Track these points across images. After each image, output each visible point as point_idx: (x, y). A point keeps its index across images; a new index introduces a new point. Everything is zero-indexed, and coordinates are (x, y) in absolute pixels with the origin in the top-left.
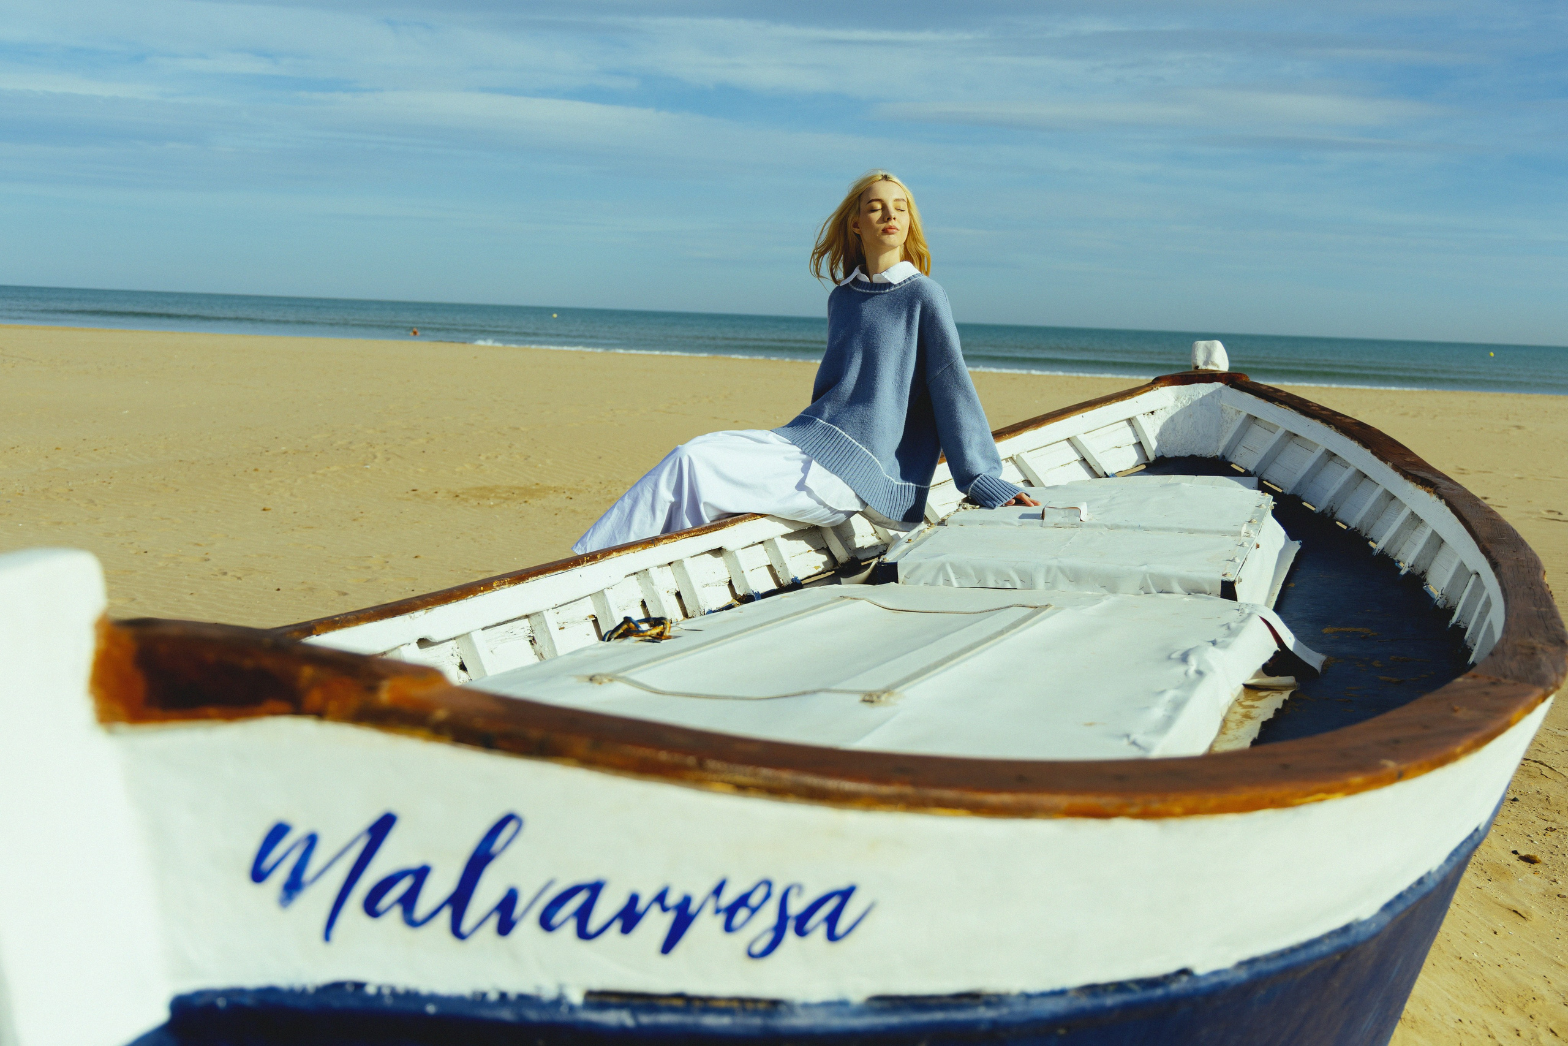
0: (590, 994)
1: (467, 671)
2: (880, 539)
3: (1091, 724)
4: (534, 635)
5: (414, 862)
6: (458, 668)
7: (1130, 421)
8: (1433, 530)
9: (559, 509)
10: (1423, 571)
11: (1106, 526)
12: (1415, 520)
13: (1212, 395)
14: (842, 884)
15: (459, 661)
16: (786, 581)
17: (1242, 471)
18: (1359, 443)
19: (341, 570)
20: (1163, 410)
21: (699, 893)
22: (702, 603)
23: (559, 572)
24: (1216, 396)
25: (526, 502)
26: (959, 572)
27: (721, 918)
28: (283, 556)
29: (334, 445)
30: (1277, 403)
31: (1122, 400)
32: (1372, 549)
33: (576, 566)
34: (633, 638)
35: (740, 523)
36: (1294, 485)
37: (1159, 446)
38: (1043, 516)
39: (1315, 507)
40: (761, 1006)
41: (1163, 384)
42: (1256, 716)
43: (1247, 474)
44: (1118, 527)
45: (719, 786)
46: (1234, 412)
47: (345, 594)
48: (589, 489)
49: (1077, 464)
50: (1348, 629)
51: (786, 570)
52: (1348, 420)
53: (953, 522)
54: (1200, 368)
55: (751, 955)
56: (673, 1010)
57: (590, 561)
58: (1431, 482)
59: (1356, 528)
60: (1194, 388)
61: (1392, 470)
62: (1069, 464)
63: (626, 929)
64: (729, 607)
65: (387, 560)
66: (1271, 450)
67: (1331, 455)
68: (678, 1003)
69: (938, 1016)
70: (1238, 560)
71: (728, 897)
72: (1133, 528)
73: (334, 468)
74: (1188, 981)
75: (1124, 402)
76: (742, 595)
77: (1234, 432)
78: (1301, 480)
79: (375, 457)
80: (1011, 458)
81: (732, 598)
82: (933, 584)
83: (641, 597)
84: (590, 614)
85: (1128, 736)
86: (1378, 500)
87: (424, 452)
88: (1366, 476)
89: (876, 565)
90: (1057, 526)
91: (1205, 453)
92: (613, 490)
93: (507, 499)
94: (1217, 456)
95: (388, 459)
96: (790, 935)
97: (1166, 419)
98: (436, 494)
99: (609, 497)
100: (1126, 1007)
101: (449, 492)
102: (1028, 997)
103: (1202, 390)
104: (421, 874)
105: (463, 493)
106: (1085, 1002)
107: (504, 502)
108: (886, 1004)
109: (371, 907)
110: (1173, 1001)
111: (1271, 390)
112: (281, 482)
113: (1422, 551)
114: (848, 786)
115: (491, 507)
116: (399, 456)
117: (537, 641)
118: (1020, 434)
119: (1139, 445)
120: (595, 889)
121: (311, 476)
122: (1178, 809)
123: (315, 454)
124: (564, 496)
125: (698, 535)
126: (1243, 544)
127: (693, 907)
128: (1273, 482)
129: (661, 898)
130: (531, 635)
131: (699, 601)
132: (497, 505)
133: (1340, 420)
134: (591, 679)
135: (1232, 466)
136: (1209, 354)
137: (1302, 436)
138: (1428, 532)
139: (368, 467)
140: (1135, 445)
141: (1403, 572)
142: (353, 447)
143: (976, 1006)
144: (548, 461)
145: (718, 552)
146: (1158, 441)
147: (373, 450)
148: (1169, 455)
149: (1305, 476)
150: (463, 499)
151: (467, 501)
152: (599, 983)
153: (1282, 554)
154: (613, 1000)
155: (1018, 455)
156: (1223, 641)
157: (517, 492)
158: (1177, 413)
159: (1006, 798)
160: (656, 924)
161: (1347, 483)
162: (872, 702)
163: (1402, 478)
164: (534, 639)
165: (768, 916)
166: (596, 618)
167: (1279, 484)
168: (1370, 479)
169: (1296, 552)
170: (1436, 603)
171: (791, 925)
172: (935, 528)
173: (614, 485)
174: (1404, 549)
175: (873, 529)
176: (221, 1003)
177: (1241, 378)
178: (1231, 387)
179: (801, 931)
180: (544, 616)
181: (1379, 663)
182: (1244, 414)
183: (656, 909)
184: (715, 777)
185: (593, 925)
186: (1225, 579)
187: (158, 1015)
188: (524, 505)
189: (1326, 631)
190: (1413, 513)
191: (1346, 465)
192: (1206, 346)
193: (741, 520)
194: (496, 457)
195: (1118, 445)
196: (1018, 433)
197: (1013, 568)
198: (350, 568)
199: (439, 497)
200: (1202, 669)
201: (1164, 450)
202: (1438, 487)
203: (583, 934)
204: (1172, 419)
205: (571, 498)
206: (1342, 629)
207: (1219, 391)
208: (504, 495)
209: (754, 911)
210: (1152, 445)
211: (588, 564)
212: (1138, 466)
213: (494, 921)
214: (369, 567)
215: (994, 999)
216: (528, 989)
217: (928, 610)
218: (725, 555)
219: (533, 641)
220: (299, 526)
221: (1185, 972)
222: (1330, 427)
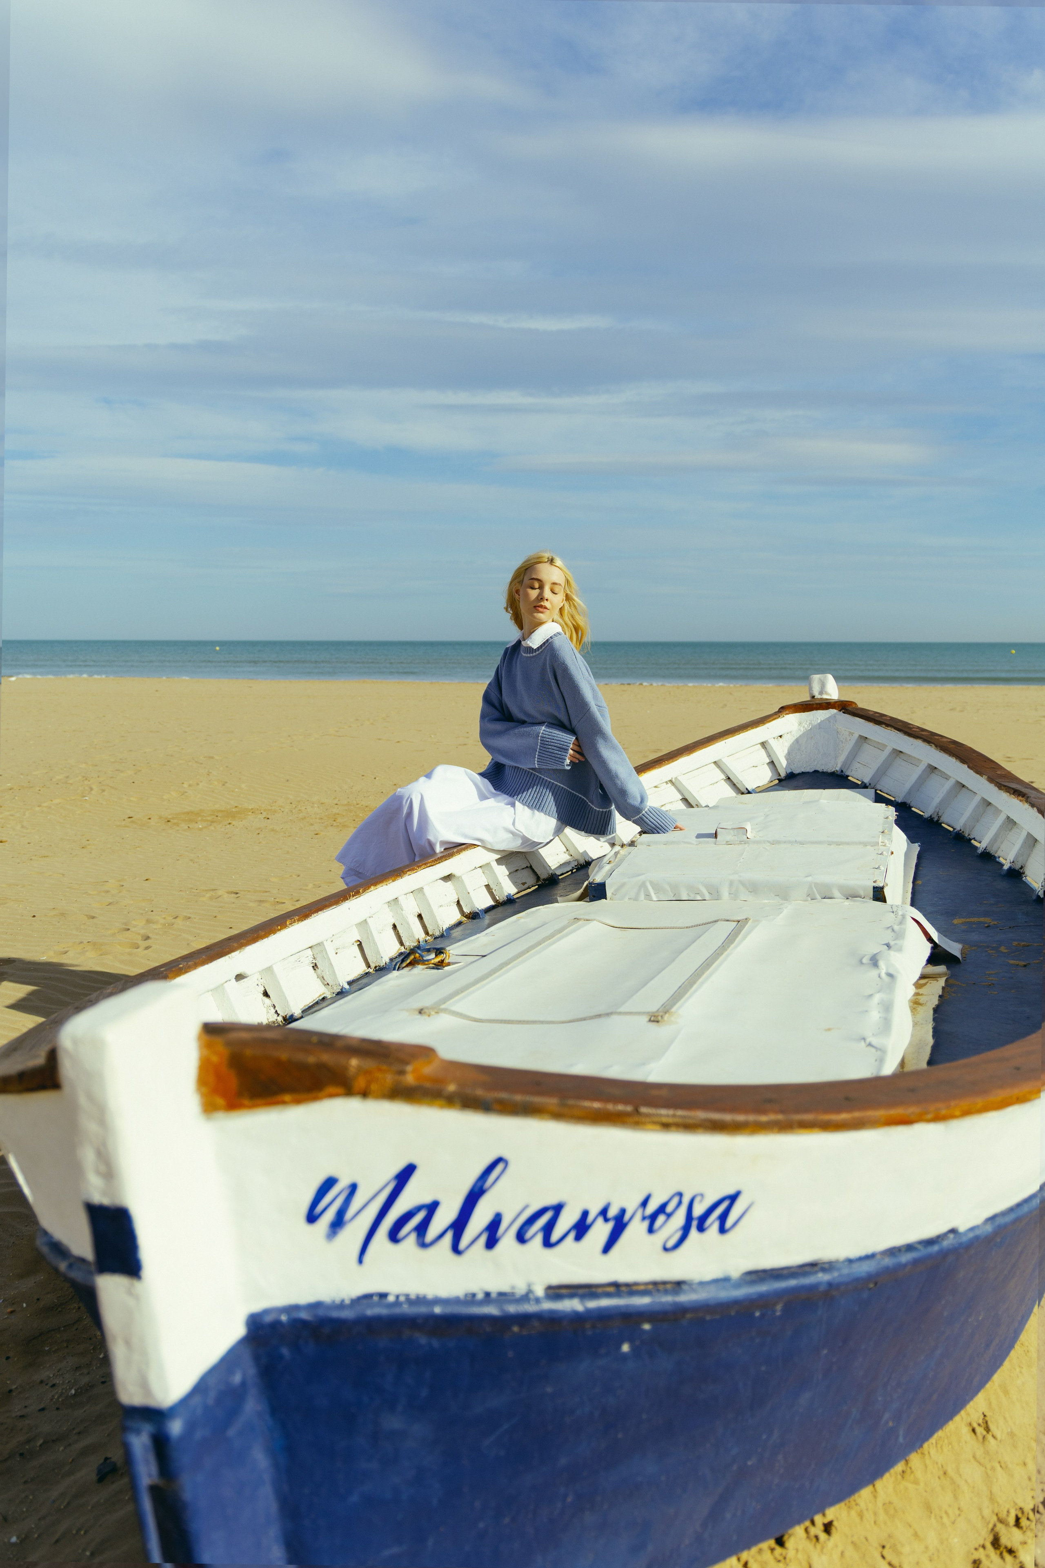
0: (549, 1288)
1: (269, 997)
2: (571, 856)
3: (829, 1029)
4: (316, 962)
5: (428, 1199)
6: (262, 995)
7: (763, 744)
8: (1028, 832)
9: (259, 829)
10: (1022, 866)
11: (769, 842)
12: (1010, 823)
13: (828, 719)
14: (731, 1191)
15: (263, 989)
16: (501, 898)
17: (860, 783)
18: (956, 759)
19: (84, 896)
20: (789, 733)
21: (631, 1205)
22: (440, 923)
23: (333, 907)
24: (832, 721)
25: (230, 824)
26: (657, 888)
27: (646, 1224)
28: (29, 885)
29: (54, 780)
30: (884, 726)
31: (756, 727)
32: (976, 848)
33: (345, 901)
34: (420, 967)
35: (464, 852)
36: (904, 794)
37: (788, 764)
38: (716, 835)
39: (924, 813)
40: (669, 1286)
41: (787, 712)
42: (924, 1003)
43: (864, 786)
44: (778, 842)
45: (650, 1126)
46: (848, 733)
47: (93, 917)
48: (282, 809)
49: (723, 782)
50: (972, 920)
51: (501, 888)
52: (945, 740)
53: (642, 844)
54: (816, 697)
55: (666, 1249)
56: (608, 1295)
57: (355, 896)
58: (1021, 792)
59: (960, 830)
60: (813, 715)
61: (987, 782)
62: (717, 782)
63: (578, 1238)
64: (459, 924)
65: (122, 884)
66: (882, 765)
67: (933, 769)
68: (611, 1289)
69: (792, 1283)
70: (882, 868)
71: (651, 1208)
72: (791, 842)
73: (57, 801)
74: (954, 1238)
75: (758, 728)
76: (469, 912)
77: (849, 750)
78: (910, 790)
79: (92, 789)
80: (671, 781)
81: (460, 915)
82: (636, 899)
83: (392, 921)
84: (356, 940)
85: (864, 1039)
86: (977, 807)
87: (133, 783)
88: (964, 786)
89: (587, 885)
90: (728, 843)
91: (826, 769)
92: (303, 808)
93: (212, 822)
94: (837, 771)
95: (103, 791)
96: (694, 1232)
97: (792, 741)
98: (149, 820)
99: (301, 815)
100: (916, 1262)
101: (160, 817)
102: (850, 1261)
103: (820, 715)
104: (432, 1208)
105: (173, 818)
106: (888, 1261)
107: (211, 825)
108: (754, 1277)
109: (394, 1236)
110: (944, 1254)
111: (877, 715)
112: (12, 815)
113: (1020, 850)
114: (741, 1118)
115: (201, 829)
116: (113, 788)
117: (319, 966)
118: (676, 760)
119: (772, 763)
120: (558, 1209)
121: (37, 809)
122: (958, 1113)
123: (38, 789)
124: (262, 816)
125: (433, 866)
126: (882, 853)
127: (627, 1217)
128: (885, 791)
129: (604, 1212)
130: (314, 962)
131: (438, 920)
132: (205, 827)
133: (938, 739)
134: (421, 1012)
135: (849, 778)
136: (823, 685)
137: (907, 753)
138: (1024, 834)
139: (87, 798)
140: (768, 764)
141: (1006, 867)
142: (71, 782)
143: (816, 1272)
144: (243, 786)
145: (448, 878)
146: (787, 760)
147: (89, 783)
148: (796, 771)
149: (912, 787)
150: (175, 824)
151: (178, 826)
152: (555, 1281)
153: (907, 855)
154: (564, 1291)
155: (676, 778)
156: (896, 944)
157: (220, 815)
158: (800, 736)
159: (844, 1116)
160: (600, 1231)
161: (949, 792)
162: (658, 1022)
163: (996, 789)
164: (316, 965)
165: (679, 1218)
166: (361, 942)
167: (890, 793)
168: (967, 788)
169: (917, 853)
170: (1038, 893)
171: (695, 1223)
172: (627, 849)
173: (303, 804)
174: (1003, 847)
175: (565, 848)
176: (284, 1318)
177: (851, 705)
178: (844, 713)
179: (701, 1228)
180: (324, 946)
181: (1006, 949)
182: (856, 735)
183: (600, 1220)
184: (648, 1120)
185: (555, 1236)
186: (876, 885)
187: (239, 1331)
188: (228, 826)
189: (955, 922)
190: (1008, 817)
191: (947, 777)
192: (820, 680)
193: (464, 849)
194: (198, 784)
195: (755, 765)
196: (675, 759)
197: (702, 883)
198: (91, 893)
199: (152, 822)
200: (891, 971)
201: (793, 767)
202: (1028, 797)
203: (547, 1243)
204: (797, 741)
205: (268, 819)
206: (968, 920)
207: (834, 716)
208: (209, 818)
209: (669, 1216)
210: (783, 764)
211: (354, 898)
212: (772, 781)
213: (483, 1239)
214: (108, 892)
215: (827, 1266)
216: (505, 1288)
217: (648, 926)
218: (453, 880)
219: (315, 967)
220: (36, 855)
221: (953, 1231)
222: (931, 746)
